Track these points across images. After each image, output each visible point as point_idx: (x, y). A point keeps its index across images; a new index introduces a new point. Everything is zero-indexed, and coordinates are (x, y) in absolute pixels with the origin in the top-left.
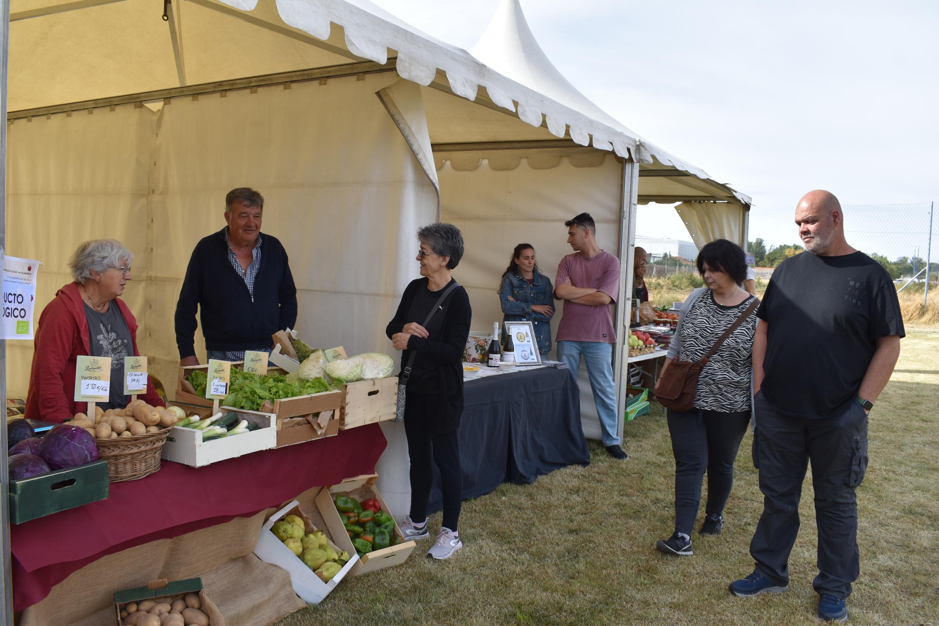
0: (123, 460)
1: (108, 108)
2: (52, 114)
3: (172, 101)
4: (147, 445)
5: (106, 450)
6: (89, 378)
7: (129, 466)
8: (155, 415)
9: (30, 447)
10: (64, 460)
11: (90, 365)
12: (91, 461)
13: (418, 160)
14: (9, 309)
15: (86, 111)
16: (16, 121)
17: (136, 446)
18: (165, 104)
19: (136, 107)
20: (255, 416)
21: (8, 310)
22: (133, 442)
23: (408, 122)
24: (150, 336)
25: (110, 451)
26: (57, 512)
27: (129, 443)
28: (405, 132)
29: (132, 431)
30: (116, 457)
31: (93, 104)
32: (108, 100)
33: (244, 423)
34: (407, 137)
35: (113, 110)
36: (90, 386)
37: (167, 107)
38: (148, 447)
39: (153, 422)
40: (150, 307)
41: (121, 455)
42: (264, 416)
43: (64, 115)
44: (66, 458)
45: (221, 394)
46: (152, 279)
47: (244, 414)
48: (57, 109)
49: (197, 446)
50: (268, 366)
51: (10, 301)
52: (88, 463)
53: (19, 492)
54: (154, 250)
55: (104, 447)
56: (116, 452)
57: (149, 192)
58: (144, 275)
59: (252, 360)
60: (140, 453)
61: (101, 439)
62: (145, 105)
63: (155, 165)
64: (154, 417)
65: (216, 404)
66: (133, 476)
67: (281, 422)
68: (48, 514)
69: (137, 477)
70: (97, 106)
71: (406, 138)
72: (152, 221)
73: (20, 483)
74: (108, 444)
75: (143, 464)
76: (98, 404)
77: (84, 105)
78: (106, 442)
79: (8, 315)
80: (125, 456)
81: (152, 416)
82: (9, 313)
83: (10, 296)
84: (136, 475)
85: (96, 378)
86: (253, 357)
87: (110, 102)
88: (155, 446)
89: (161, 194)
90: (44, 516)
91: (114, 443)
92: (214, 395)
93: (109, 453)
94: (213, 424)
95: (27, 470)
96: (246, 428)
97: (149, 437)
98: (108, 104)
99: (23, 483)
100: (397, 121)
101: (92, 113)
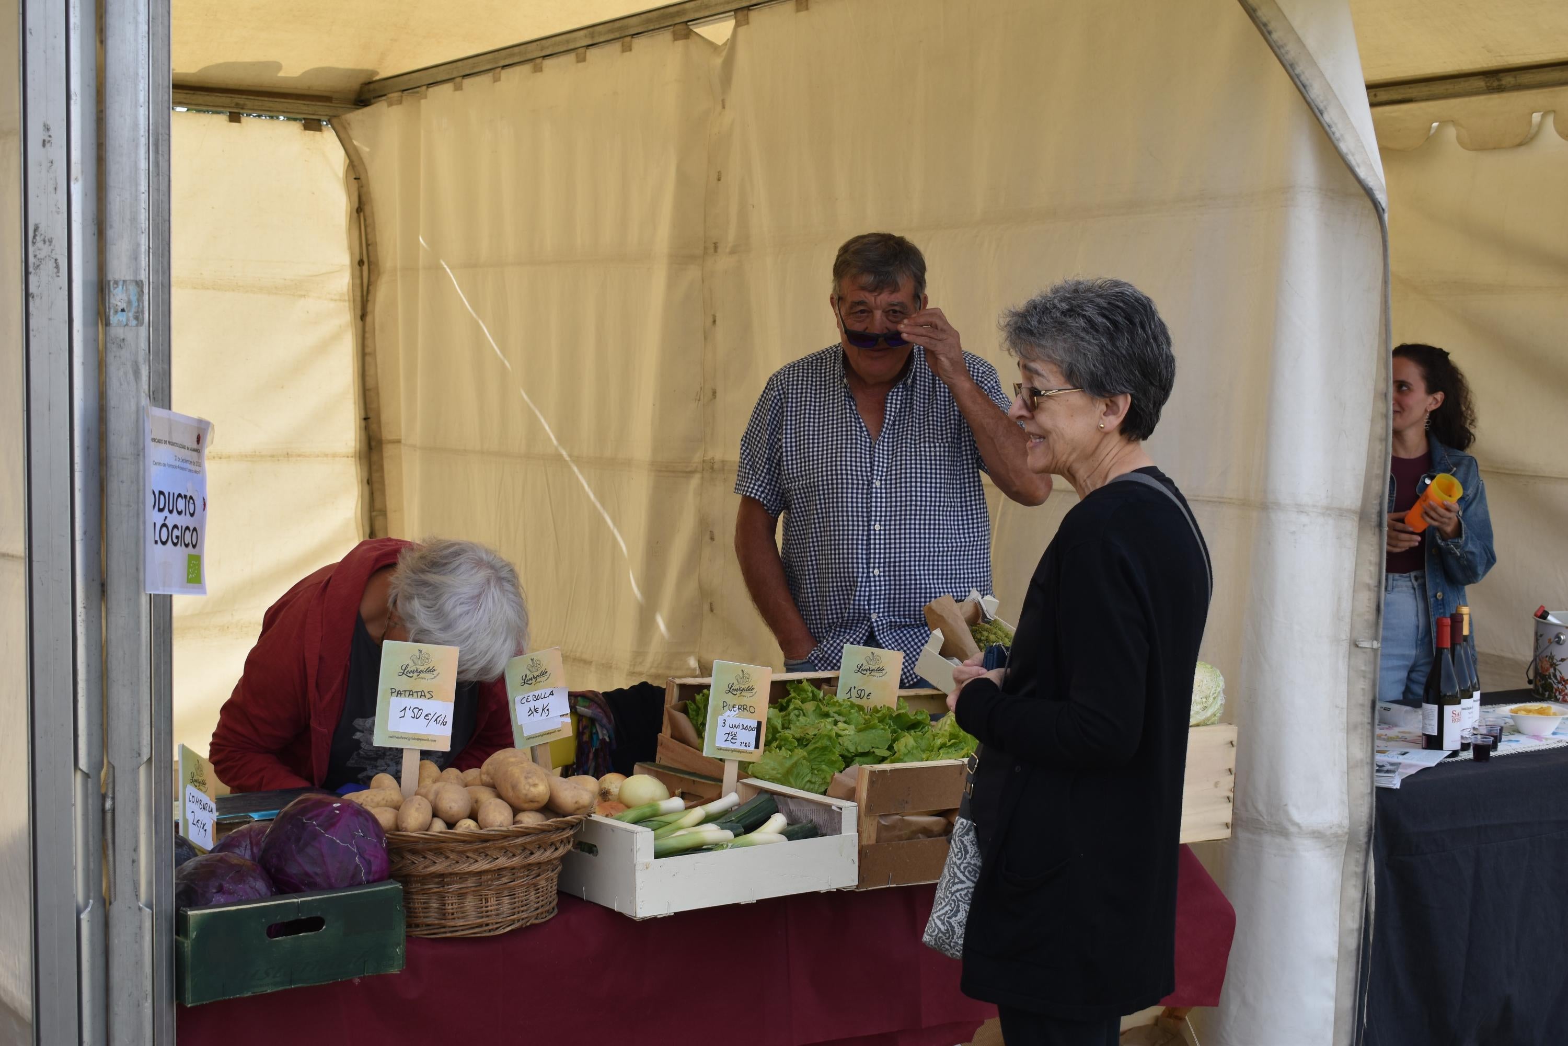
0: (456, 886)
1: (617, 46)
2: (504, 67)
3: (754, 15)
4: (514, 855)
5: (418, 860)
6: (407, 693)
7: (470, 903)
8: (535, 785)
9: (251, 843)
10: (307, 874)
11: (411, 664)
12: (368, 882)
13: (1323, 127)
14: (178, 529)
15: (572, 57)
16: (432, 90)
17: (487, 855)
18: (738, 25)
19: (676, 37)
20: (813, 807)
21: (175, 530)
22: (477, 846)
23: (1296, 23)
24: (712, 610)
25: (428, 862)
26: (280, 989)
27: (468, 847)
28: (1287, 53)
29: (480, 818)
30: (442, 878)
31: (586, 36)
32: (617, 24)
33: (778, 821)
34: (1291, 65)
35: (627, 48)
36: (409, 713)
37: (742, 30)
38: (516, 861)
39: (532, 801)
40: (712, 539)
41: (451, 874)
42: (828, 807)
43: (526, 68)
44: (309, 869)
45: (743, 748)
46: (716, 466)
47: (789, 800)
48: (512, 55)
49: (637, 868)
50: (902, 685)
51: (180, 510)
52: (360, 884)
53: (193, 935)
54: (718, 395)
55: (414, 852)
56: (440, 866)
57: (705, 248)
58: (697, 458)
59: (860, 669)
60: (499, 872)
61: (404, 833)
62: (697, 30)
63: (719, 180)
64: (532, 789)
65: (730, 773)
66: (480, 926)
67: (875, 823)
68: (259, 990)
69: (490, 931)
70: (595, 42)
71: (1289, 68)
72: (714, 322)
73: (197, 915)
74: (420, 846)
75: (506, 900)
76: (425, 755)
77: (568, 42)
78: (417, 841)
79: (175, 541)
80: (463, 876)
81: (527, 787)
82: (177, 537)
83: (180, 499)
84: (487, 925)
85: (422, 695)
86: (861, 660)
87: (620, 29)
88: (533, 859)
89: (733, 252)
90: (249, 994)
91: (433, 846)
92: (726, 750)
93: (425, 867)
94: (708, 819)
95: (221, 890)
96: (781, 833)
97: (517, 837)
98: (617, 35)
99: (202, 915)
100: (1265, 25)
101: (584, 60)
